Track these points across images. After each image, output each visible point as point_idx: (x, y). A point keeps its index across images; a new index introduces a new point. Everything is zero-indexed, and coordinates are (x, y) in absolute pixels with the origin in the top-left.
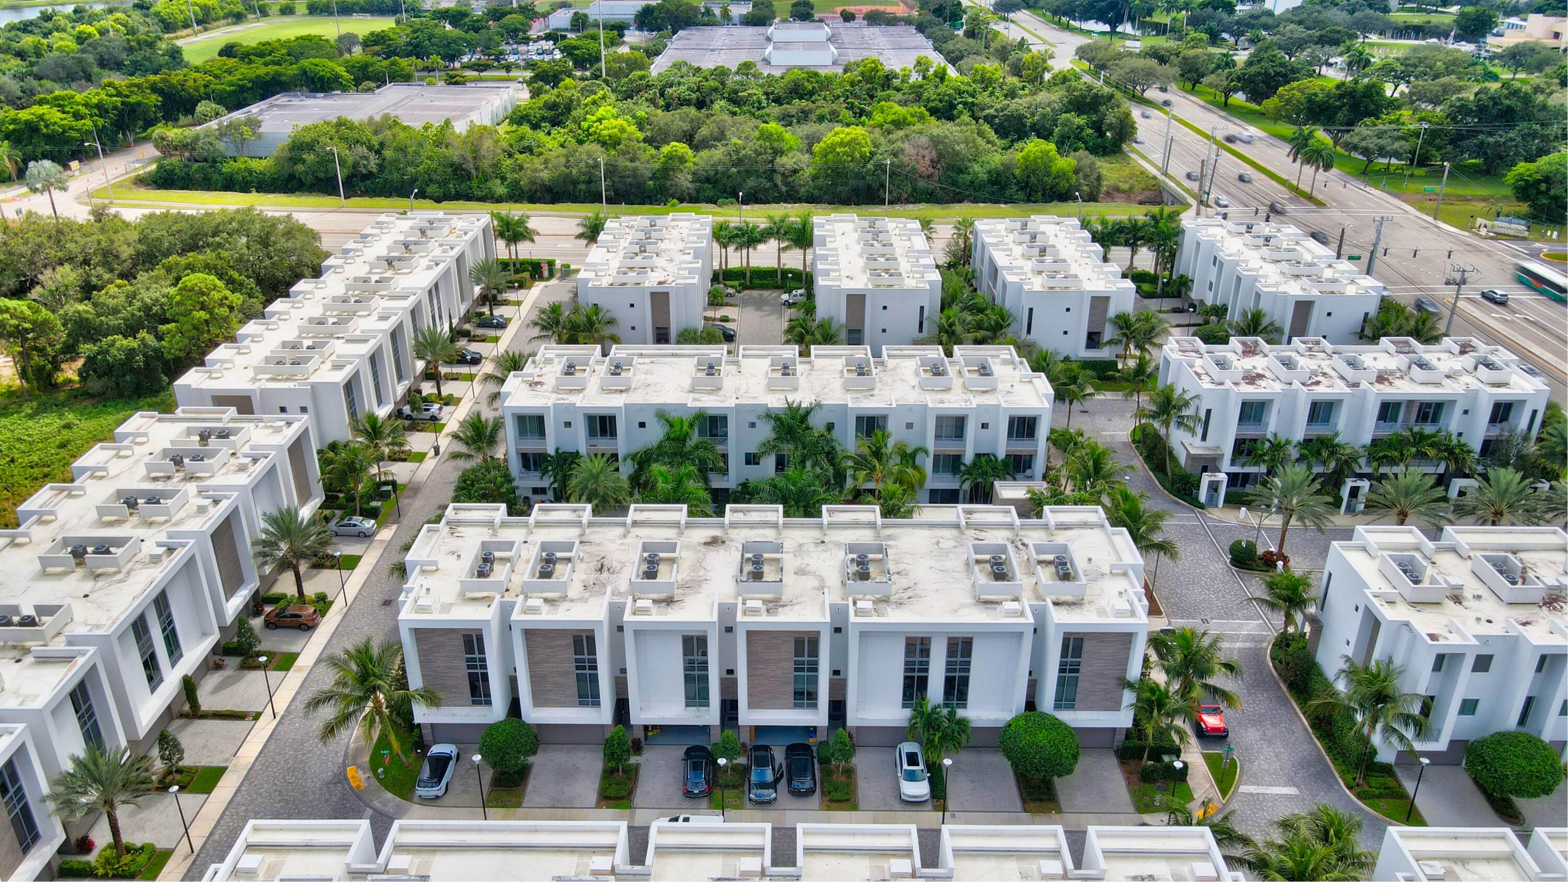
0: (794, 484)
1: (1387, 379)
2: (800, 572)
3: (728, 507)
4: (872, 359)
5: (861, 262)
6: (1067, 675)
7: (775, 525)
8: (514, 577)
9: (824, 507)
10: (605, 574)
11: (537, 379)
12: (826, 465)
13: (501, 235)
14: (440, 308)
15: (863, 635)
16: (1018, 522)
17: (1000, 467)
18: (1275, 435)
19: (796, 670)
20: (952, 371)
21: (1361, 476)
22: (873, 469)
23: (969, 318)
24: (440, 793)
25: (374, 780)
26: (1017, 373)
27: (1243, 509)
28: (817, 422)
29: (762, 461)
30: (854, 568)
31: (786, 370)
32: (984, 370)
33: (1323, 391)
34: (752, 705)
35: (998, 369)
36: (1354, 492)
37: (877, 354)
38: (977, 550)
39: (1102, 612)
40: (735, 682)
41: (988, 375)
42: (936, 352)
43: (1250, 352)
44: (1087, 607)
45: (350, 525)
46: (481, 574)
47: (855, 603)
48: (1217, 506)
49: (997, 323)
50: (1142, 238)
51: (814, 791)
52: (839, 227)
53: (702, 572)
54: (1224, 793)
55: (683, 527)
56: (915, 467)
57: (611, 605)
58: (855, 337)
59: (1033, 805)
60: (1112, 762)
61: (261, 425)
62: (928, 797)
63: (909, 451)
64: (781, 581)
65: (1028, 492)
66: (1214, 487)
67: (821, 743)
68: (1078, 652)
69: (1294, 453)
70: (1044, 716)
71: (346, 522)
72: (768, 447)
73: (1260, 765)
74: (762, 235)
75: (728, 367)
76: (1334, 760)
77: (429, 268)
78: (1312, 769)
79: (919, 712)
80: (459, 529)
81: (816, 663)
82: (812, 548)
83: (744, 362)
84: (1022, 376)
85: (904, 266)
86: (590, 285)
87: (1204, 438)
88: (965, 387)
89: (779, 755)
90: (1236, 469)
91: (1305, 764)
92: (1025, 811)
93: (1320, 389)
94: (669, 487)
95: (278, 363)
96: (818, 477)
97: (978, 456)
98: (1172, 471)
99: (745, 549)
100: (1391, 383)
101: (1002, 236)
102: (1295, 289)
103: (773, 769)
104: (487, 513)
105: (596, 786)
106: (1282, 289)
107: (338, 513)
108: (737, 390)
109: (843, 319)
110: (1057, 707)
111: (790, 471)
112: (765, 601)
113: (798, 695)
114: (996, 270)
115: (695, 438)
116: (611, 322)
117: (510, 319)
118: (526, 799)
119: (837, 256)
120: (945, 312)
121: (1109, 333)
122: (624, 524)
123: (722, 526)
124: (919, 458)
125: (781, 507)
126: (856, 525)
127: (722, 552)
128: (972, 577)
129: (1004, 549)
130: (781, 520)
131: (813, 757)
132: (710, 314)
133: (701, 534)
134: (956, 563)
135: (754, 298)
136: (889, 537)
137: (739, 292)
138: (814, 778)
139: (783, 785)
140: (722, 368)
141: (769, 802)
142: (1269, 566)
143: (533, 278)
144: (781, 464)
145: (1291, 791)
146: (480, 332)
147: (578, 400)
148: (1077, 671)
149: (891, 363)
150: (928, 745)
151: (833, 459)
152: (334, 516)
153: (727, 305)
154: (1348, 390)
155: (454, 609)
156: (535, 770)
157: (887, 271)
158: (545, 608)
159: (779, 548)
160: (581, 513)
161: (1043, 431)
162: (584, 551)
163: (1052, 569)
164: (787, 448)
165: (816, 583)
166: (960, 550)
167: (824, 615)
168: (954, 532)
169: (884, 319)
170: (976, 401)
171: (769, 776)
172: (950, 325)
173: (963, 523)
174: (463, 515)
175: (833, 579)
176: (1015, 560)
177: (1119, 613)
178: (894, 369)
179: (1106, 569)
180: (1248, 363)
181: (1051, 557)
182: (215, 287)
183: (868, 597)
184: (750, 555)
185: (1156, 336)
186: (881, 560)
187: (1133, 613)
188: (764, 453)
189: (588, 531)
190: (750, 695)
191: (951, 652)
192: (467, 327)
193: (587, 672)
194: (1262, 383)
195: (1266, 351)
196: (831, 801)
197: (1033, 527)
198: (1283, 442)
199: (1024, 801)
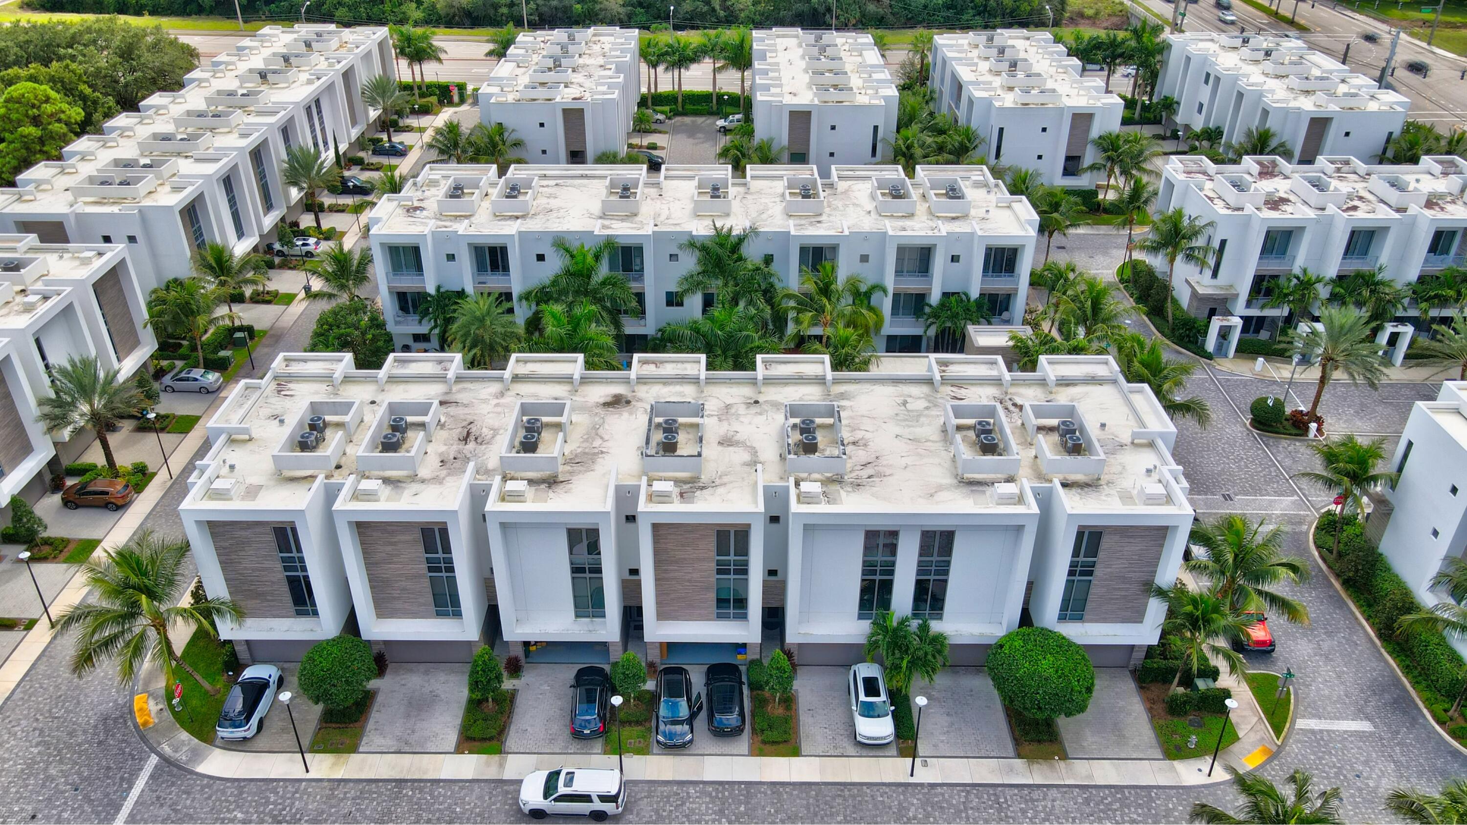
0: (722, 328)
1: (1437, 204)
2: (726, 442)
3: (636, 356)
4: (819, 181)
5: (806, 78)
6: (1077, 578)
7: (695, 380)
8: (350, 450)
9: (759, 358)
10: (471, 445)
11: (416, 204)
12: (761, 303)
13: (402, 53)
14: (323, 130)
15: (809, 529)
16: (1007, 376)
17: (974, 309)
18: (1305, 271)
19: (719, 572)
20: (915, 194)
21: (1401, 320)
22: (821, 310)
23: (929, 140)
24: (249, 734)
25: (167, 714)
26: (993, 198)
27: (1261, 359)
28: (752, 253)
29: (686, 301)
30: (796, 437)
31: (716, 191)
32: (953, 193)
33: (1363, 216)
34: (662, 616)
35: (971, 193)
36: (1394, 339)
37: (825, 174)
38: (958, 412)
39: (1126, 497)
40: (639, 584)
41: (959, 198)
42: (896, 172)
43: (1266, 173)
44: (1106, 490)
45: (187, 379)
46: (304, 446)
47: (797, 484)
48: (1226, 356)
49: (962, 144)
50: (1121, 55)
51: (742, 731)
52: (781, 43)
53: (597, 443)
54: (1278, 730)
55: (576, 383)
56: (870, 308)
57: (473, 488)
58: (799, 157)
59: (1027, 748)
60: (1129, 686)
61: (66, 256)
62: (892, 738)
63: (863, 288)
64: (699, 455)
65: (1011, 339)
66: (1224, 334)
67: (752, 662)
68: (1093, 551)
69: (1323, 292)
70: (1046, 633)
71: (183, 375)
72: (692, 283)
73: (1318, 690)
74: (695, 53)
75: (647, 190)
76: (1415, 683)
77: (310, 82)
78: (1387, 696)
79: (880, 626)
80: (290, 386)
81: (746, 563)
82: (742, 409)
83: (667, 185)
84: (999, 201)
85: (855, 82)
86: (493, 100)
87: (1215, 275)
88: (931, 213)
89: (697, 679)
90: (1254, 312)
91: (1377, 688)
92: (1019, 756)
93: (1360, 214)
94: (563, 332)
95: (102, 183)
96: (752, 318)
97: (946, 295)
98: (1174, 315)
99: (654, 411)
100: (1442, 209)
101: (966, 51)
102: (1307, 105)
103: (689, 700)
104: (327, 365)
105: (459, 721)
106: (1293, 104)
107: (179, 364)
108: (657, 215)
109: (785, 139)
110: (1062, 618)
111: (717, 312)
112: (677, 482)
113: (722, 602)
114: (960, 87)
115: (603, 271)
116: (517, 144)
117: (411, 147)
118: (365, 740)
119: (778, 71)
120: (903, 132)
121: (1090, 156)
122: (500, 379)
123: (627, 381)
124: (875, 298)
125: (703, 357)
126: (800, 380)
127: (625, 415)
128: (952, 449)
129: (992, 412)
130: (703, 374)
131: (741, 683)
132: (636, 141)
133: (600, 392)
134: (929, 430)
135: (686, 125)
136: (842, 396)
137: (670, 118)
138: (742, 714)
139: (701, 721)
140: (639, 191)
141: (684, 746)
142: (1299, 428)
143: (441, 103)
144: (708, 302)
145: (1364, 726)
146: (375, 160)
147: (461, 228)
148: (1090, 573)
149: (842, 186)
150: (892, 670)
151: (771, 298)
152: (173, 367)
153: (655, 131)
154: (1397, 216)
155: (262, 494)
156: (380, 699)
157: (835, 87)
158: (385, 491)
159: (699, 410)
160: (448, 365)
161: (1025, 266)
162: (447, 415)
163: (1055, 437)
164: (716, 285)
165: (746, 457)
166: (934, 412)
167: (756, 502)
168: (925, 389)
169: (832, 141)
170: (945, 228)
171: (684, 711)
172: (909, 147)
173: (937, 377)
174: (295, 368)
175: (769, 452)
176: (1007, 424)
177: (1151, 500)
178: (846, 192)
179: (1126, 438)
180: (1268, 186)
181: (1054, 422)
182: (47, 100)
183: (816, 476)
184: (660, 420)
185: (1145, 160)
186: (830, 426)
187: (1169, 499)
188: (686, 291)
189: (455, 388)
190: (659, 603)
191: (925, 550)
192: (362, 154)
193: (444, 574)
194: (1288, 208)
195: (1287, 172)
196: (764, 742)
197: (1025, 383)
198: (1313, 279)
199: (1017, 742)
